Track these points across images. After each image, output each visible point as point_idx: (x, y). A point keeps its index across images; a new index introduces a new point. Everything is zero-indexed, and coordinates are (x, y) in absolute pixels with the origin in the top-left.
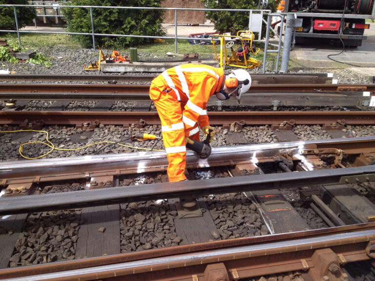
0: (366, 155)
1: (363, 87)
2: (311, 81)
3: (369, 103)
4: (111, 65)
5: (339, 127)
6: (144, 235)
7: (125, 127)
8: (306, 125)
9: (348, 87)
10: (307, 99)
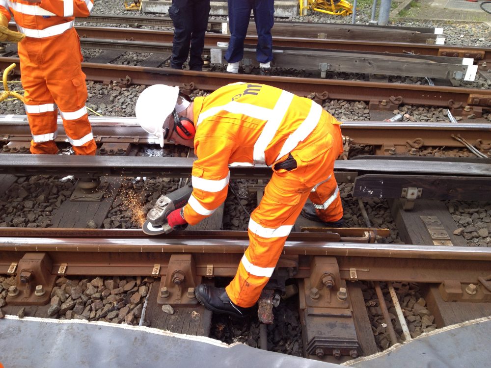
0: (386, 148)
1: (479, 52)
2: (404, 38)
3: (464, 75)
4: (154, 3)
5: (391, 106)
6: (17, 214)
7: (104, 85)
8: (345, 100)
9: (454, 51)
10: (370, 63)
